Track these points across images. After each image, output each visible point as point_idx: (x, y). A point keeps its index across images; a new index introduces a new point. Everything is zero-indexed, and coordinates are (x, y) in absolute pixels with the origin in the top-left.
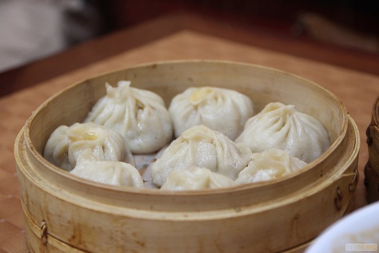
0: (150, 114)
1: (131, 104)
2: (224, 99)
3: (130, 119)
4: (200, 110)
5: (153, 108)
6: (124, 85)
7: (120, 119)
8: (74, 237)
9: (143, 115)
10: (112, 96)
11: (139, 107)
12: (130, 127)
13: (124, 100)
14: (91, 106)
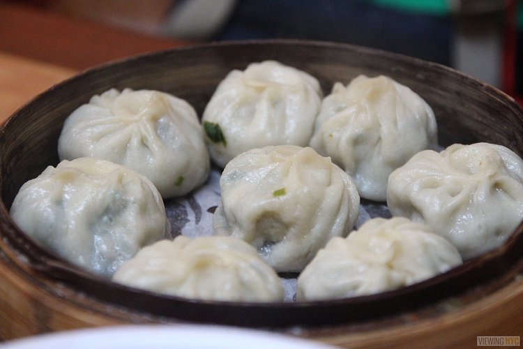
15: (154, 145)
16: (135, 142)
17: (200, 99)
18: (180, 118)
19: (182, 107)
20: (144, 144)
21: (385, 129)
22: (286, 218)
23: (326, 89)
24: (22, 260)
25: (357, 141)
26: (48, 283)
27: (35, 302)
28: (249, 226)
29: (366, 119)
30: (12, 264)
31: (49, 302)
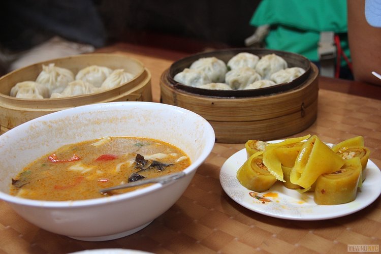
0: (62, 78)
1: (53, 74)
2: (98, 71)
3: (52, 79)
4: (87, 75)
5: (65, 76)
6: (52, 65)
7: (48, 81)
8: (9, 124)
9: (59, 79)
10: (45, 70)
11: (58, 75)
12: (52, 84)
13: (50, 72)
14: (38, 75)
15: (212, 69)
16: (207, 69)
17: (226, 62)
18: (220, 65)
19: (221, 63)
20: (209, 69)
21: (272, 67)
22: (240, 81)
23: (260, 58)
24: (172, 85)
25: (265, 70)
26: (177, 89)
27: (174, 93)
28: (230, 84)
29: (268, 63)
30: (170, 87)
31: (176, 92)
